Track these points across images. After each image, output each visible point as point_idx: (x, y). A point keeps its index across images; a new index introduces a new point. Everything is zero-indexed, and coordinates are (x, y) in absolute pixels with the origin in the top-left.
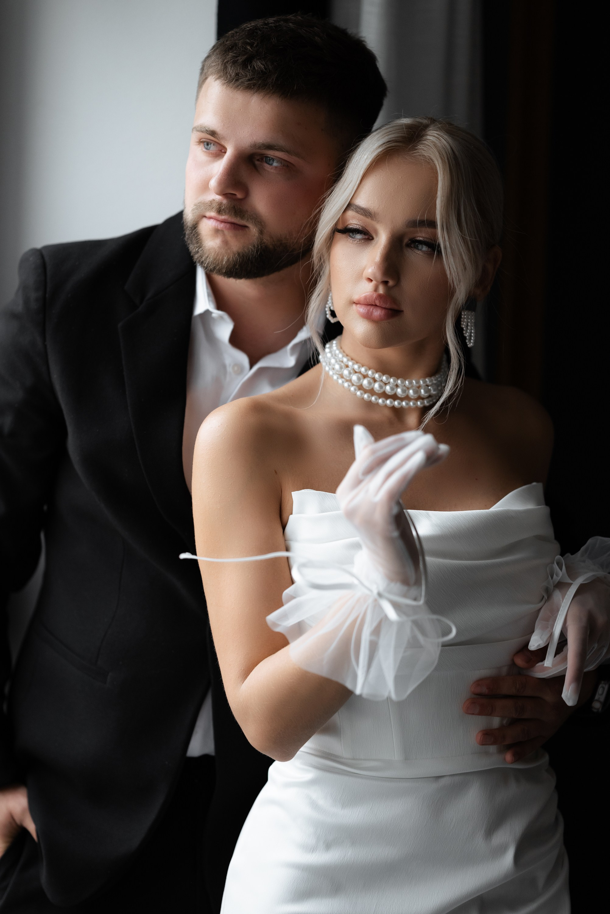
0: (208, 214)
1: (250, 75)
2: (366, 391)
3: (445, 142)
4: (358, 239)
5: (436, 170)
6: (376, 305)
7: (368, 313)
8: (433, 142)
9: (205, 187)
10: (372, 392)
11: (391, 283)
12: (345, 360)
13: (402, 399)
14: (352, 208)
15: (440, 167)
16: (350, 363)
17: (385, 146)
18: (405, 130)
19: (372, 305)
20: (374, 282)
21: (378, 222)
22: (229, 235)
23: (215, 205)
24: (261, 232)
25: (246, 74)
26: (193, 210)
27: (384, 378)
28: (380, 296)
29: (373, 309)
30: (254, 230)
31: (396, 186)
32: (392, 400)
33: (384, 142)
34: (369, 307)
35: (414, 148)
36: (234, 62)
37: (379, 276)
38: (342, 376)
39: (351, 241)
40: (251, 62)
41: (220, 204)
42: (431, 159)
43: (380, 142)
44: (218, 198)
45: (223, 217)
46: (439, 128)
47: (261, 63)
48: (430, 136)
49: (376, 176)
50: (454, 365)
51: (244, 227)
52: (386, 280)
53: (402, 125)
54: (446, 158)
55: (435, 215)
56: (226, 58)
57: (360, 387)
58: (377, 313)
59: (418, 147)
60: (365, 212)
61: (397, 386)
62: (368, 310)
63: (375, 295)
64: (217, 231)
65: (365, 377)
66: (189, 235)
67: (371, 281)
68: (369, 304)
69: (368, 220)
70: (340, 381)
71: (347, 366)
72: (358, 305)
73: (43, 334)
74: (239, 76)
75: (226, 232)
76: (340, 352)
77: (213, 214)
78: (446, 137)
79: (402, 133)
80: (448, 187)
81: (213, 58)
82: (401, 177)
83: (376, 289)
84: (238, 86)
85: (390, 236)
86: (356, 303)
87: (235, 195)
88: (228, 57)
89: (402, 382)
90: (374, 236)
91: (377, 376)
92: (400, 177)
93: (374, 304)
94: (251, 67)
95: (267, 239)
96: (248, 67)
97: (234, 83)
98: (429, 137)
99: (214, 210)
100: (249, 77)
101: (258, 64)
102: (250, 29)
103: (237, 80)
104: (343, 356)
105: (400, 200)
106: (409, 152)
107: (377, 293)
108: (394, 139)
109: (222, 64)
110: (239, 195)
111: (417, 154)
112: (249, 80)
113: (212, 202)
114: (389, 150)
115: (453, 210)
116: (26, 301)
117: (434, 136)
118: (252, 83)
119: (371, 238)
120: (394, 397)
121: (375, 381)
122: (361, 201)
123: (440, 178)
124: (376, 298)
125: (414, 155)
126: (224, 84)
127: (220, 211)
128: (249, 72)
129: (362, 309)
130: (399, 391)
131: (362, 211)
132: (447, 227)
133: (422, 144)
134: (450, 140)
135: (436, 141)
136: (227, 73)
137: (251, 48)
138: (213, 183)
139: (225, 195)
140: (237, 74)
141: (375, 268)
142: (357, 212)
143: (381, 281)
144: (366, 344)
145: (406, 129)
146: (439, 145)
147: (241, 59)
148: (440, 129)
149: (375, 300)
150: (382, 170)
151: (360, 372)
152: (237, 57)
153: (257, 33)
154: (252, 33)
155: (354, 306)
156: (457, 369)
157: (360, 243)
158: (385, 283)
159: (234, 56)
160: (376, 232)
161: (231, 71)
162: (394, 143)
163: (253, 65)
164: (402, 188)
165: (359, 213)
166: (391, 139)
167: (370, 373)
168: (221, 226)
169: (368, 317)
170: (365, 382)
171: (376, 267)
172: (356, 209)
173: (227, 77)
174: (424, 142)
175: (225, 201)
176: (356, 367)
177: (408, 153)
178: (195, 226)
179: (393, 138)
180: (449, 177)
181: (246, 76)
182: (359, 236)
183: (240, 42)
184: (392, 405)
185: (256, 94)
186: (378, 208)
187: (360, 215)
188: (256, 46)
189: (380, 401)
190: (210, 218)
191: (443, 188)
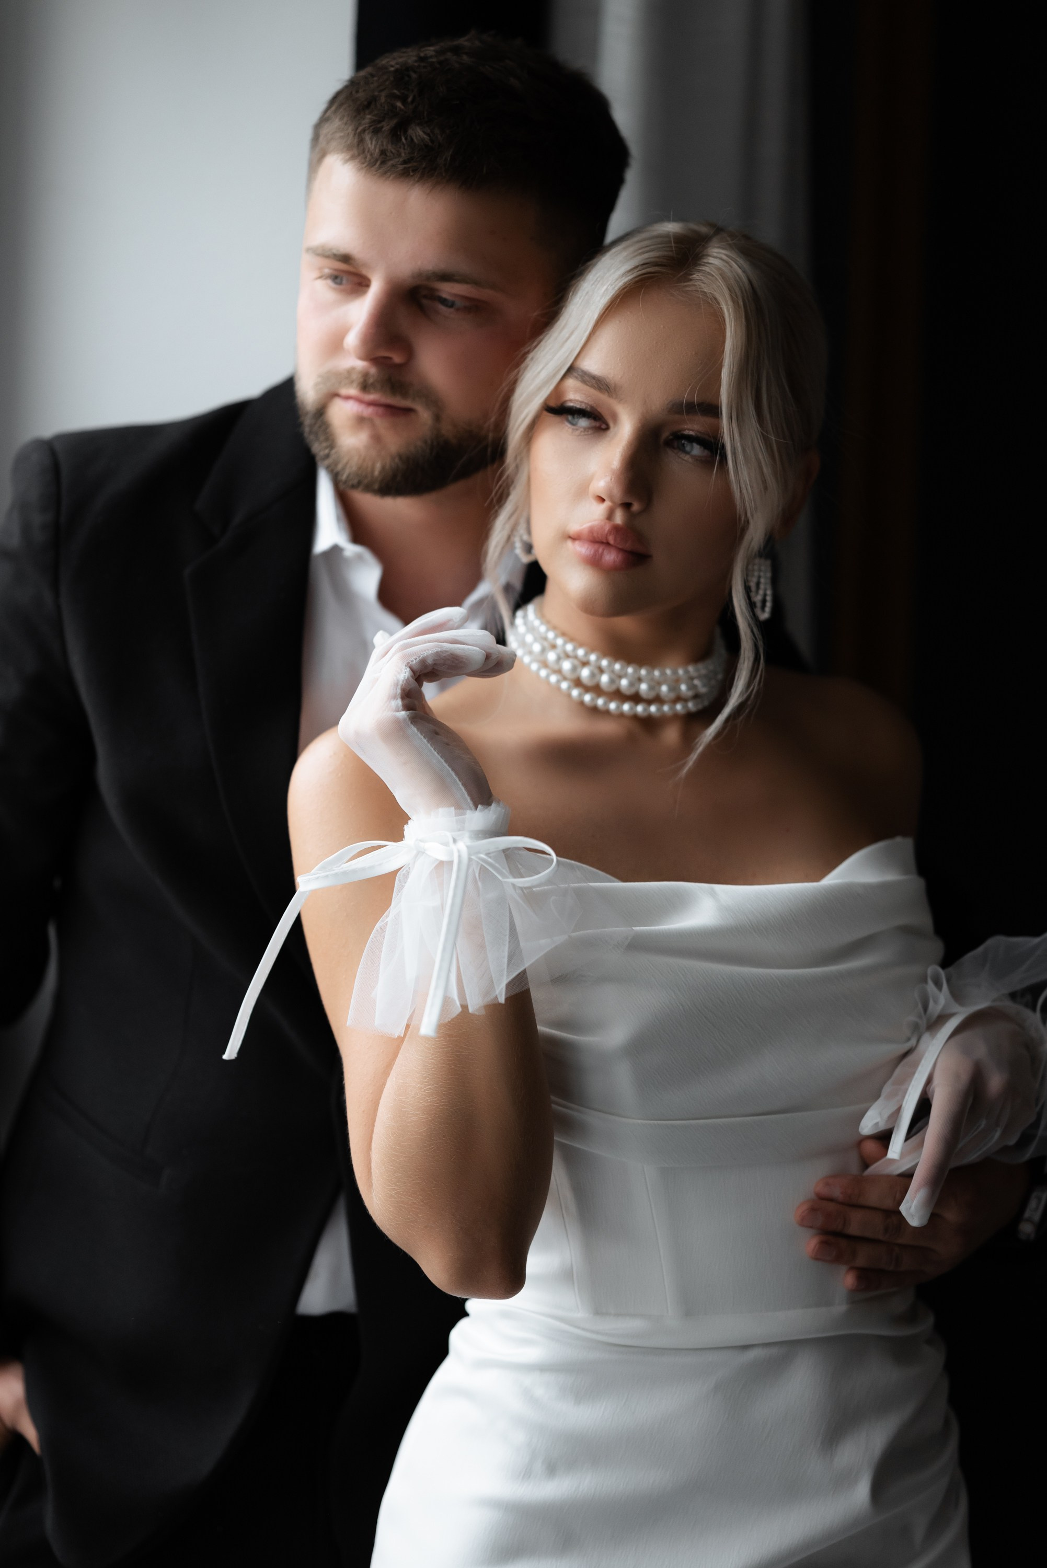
0: (344, 391)
1: (405, 154)
2: (587, 689)
3: (740, 271)
4: (581, 427)
5: (723, 317)
6: (608, 544)
7: (595, 555)
8: (719, 269)
9: (335, 345)
10: (596, 689)
11: (636, 507)
12: (551, 635)
13: (649, 702)
14: (575, 374)
15: (729, 313)
16: (560, 642)
17: (638, 271)
18: (673, 245)
19: (602, 543)
20: (608, 504)
21: (620, 401)
22: (382, 425)
23: (354, 376)
24: (437, 418)
25: (398, 151)
26: (316, 385)
27: (617, 666)
28: (616, 529)
29: (604, 550)
30: (424, 415)
31: (655, 342)
32: (632, 704)
33: (637, 264)
34: (596, 546)
35: (687, 278)
36: (376, 131)
37: (617, 493)
38: (545, 664)
39: (570, 430)
40: (406, 131)
41: (366, 375)
42: (716, 299)
43: (628, 266)
44: (360, 364)
45: (371, 397)
46: (730, 245)
47: (424, 132)
48: (716, 257)
49: (620, 322)
50: (747, 653)
51: (408, 411)
52: (629, 501)
53: (667, 236)
54: (740, 298)
55: (719, 396)
56: (360, 124)
57: (578, 683)
58: (610, 557)
59: (695, 276)
60: (598, 383)
61: (640, 680)
62: (596, 551)
63: (607, 528)
64: (360, 421)
65: (585, 664)
66: (311, 426)
67: (603, 500)
68: (597, 540)
69: (603, 397)
70: (543, 673)
71: (554, 647)
72: (577, 543)
73: (55, 586)
74: (386, 155)
75: (378, 421)
76: (542, 623)
77: (353, 391)
78: (741, 262)
79: (666, 251)
80: (742, 349)
81: (336, 123)
82: (664, 327)
83: (610, 516)
84: (385, 173)
85: (640, 425)
86: (574, 538)
87: (390, 358)
88: (363, 122)
89: (649, 673)
90: (611, 425)
91: (604, 663)
92: (662, 326)
93: (605, 541)
94: (406, 139)
95: (447, 430)
96: (401, 139)
97: (379, 168)
98: (711, 260)
99: (355, 385)
100: (404, 156)
101: (418, 133)
102: (397, 71)
103: (383, 163)
104: (548, 630)
105: (660, 366)
106: (677, 283)
107: (612, 523)
108: (653, 260)
109: (355, 135)
110: (397, 359)
111: (693, 288)
112: (405, 162)
113: (350, 371)
114: (645, 278)
115: (749, 388)
116: (26, 529)
117: (721, 259)
118: (409, 167)
119: (604, 426)
120: (636, 698)
121: (601, 671)
122: (593, 364)
123: (730, 333)
124: (610, 532)
125: (687, 289)
126: (360, 169)
127: (365, 387)
128: (404, 149)
129: (582, 549)
130: (644, 687)
131: (594, 382)
132: (739, 415)
133: (699, 271)
134: (746, 266)
135: (724, 268)
136: (364, 151)
137: (403, 105)
138: (352, 339)
139: (374, 360)
140: (383, 152)
141: (611, 479)
142: (584, 382)
143: (620, 502)
144: (588, 607)
145: (675, 243)
146: (729, 274)
147: (387, 126)
148: (731, 247)
149: (607, 535)
150: (631, 312)
151: (576, 657)
152: (380, 122)
153: (409, 76)
154: (402, 76)
155: (569, 543)
156: (752, 659)
157: (584, 435)
158: (626, 506)
159: (374, 121)
160: (615, 417)
161: (371, 144)
162: (654, 268)
163: (411, 137)
164: (664, 346)
165: (587, 385)
166: (648, 261)
167: (593, 657)
168: (368, 411)
169: (594, 562)
170: (585, 673)
171: (613, 479)
172: (582, 377)
173: (366, 158)
174: (704, 268)
175: (373, 370)
176: (569, 647)
177: (676, 286)
178: (321, 412)
179: (650, 259)
180: (744, 331)
181: (400, 155)
182: (583, 422)
183: (383, 94)
184: (632, 713)
185: (417, 185)
186: (621, 378)
187: (588, 388)
188: (413, 101)
189: (613, 706)
190: (348, 398)
191: (733, 350)
